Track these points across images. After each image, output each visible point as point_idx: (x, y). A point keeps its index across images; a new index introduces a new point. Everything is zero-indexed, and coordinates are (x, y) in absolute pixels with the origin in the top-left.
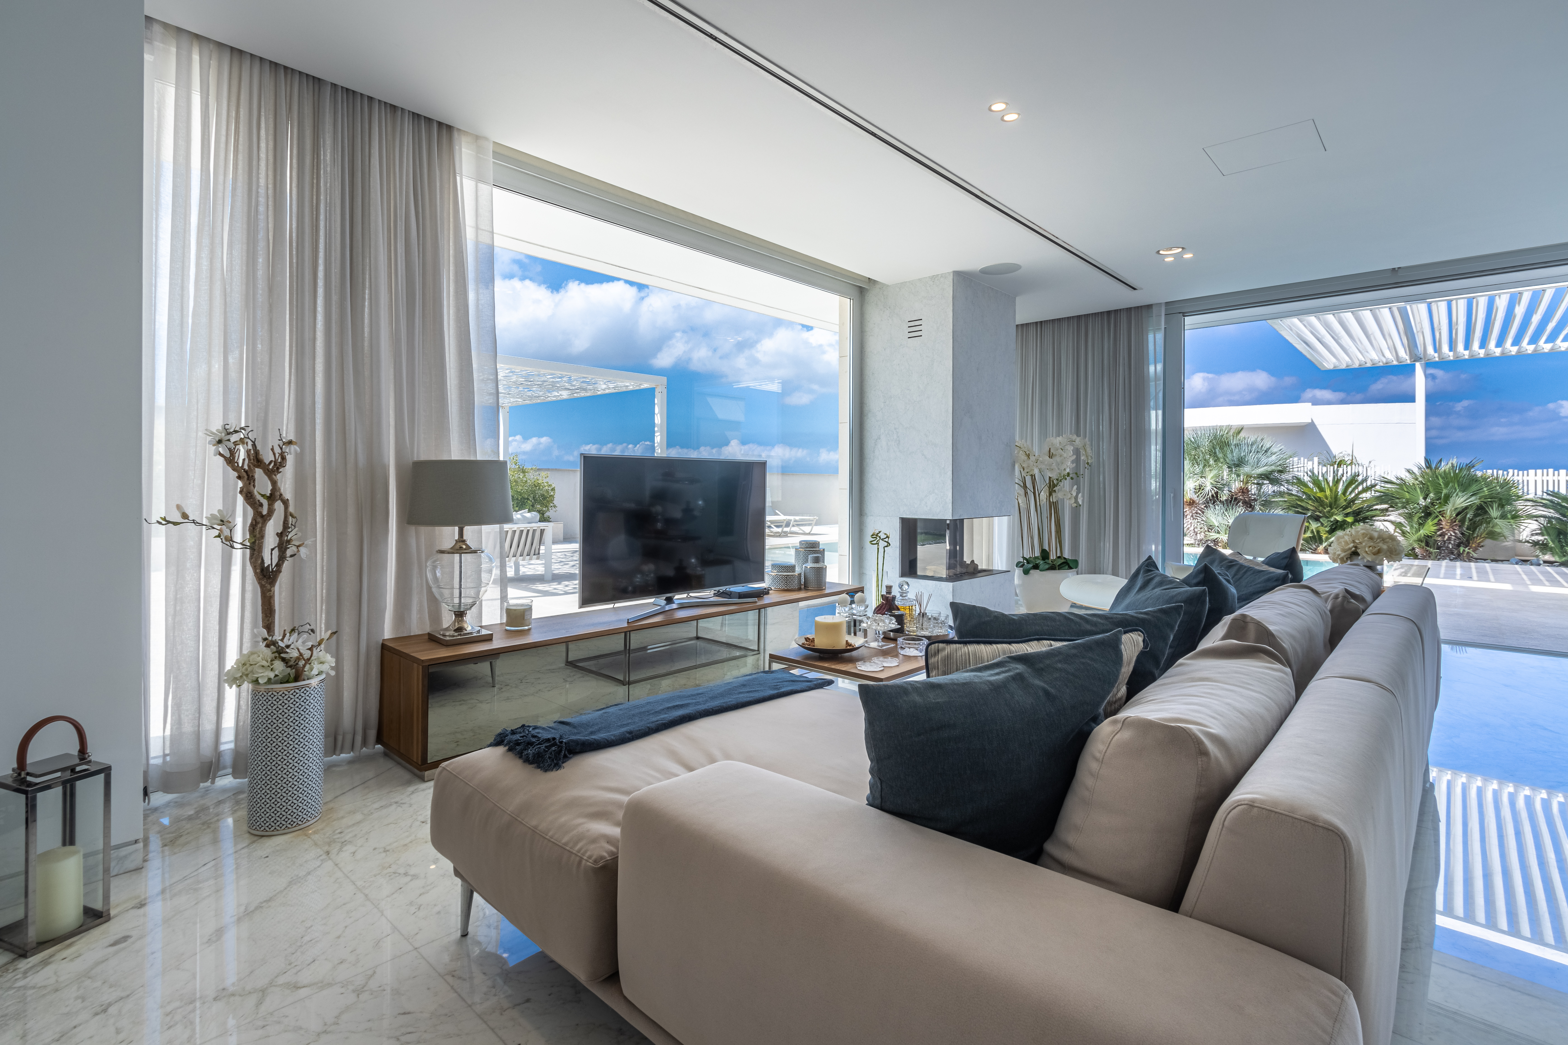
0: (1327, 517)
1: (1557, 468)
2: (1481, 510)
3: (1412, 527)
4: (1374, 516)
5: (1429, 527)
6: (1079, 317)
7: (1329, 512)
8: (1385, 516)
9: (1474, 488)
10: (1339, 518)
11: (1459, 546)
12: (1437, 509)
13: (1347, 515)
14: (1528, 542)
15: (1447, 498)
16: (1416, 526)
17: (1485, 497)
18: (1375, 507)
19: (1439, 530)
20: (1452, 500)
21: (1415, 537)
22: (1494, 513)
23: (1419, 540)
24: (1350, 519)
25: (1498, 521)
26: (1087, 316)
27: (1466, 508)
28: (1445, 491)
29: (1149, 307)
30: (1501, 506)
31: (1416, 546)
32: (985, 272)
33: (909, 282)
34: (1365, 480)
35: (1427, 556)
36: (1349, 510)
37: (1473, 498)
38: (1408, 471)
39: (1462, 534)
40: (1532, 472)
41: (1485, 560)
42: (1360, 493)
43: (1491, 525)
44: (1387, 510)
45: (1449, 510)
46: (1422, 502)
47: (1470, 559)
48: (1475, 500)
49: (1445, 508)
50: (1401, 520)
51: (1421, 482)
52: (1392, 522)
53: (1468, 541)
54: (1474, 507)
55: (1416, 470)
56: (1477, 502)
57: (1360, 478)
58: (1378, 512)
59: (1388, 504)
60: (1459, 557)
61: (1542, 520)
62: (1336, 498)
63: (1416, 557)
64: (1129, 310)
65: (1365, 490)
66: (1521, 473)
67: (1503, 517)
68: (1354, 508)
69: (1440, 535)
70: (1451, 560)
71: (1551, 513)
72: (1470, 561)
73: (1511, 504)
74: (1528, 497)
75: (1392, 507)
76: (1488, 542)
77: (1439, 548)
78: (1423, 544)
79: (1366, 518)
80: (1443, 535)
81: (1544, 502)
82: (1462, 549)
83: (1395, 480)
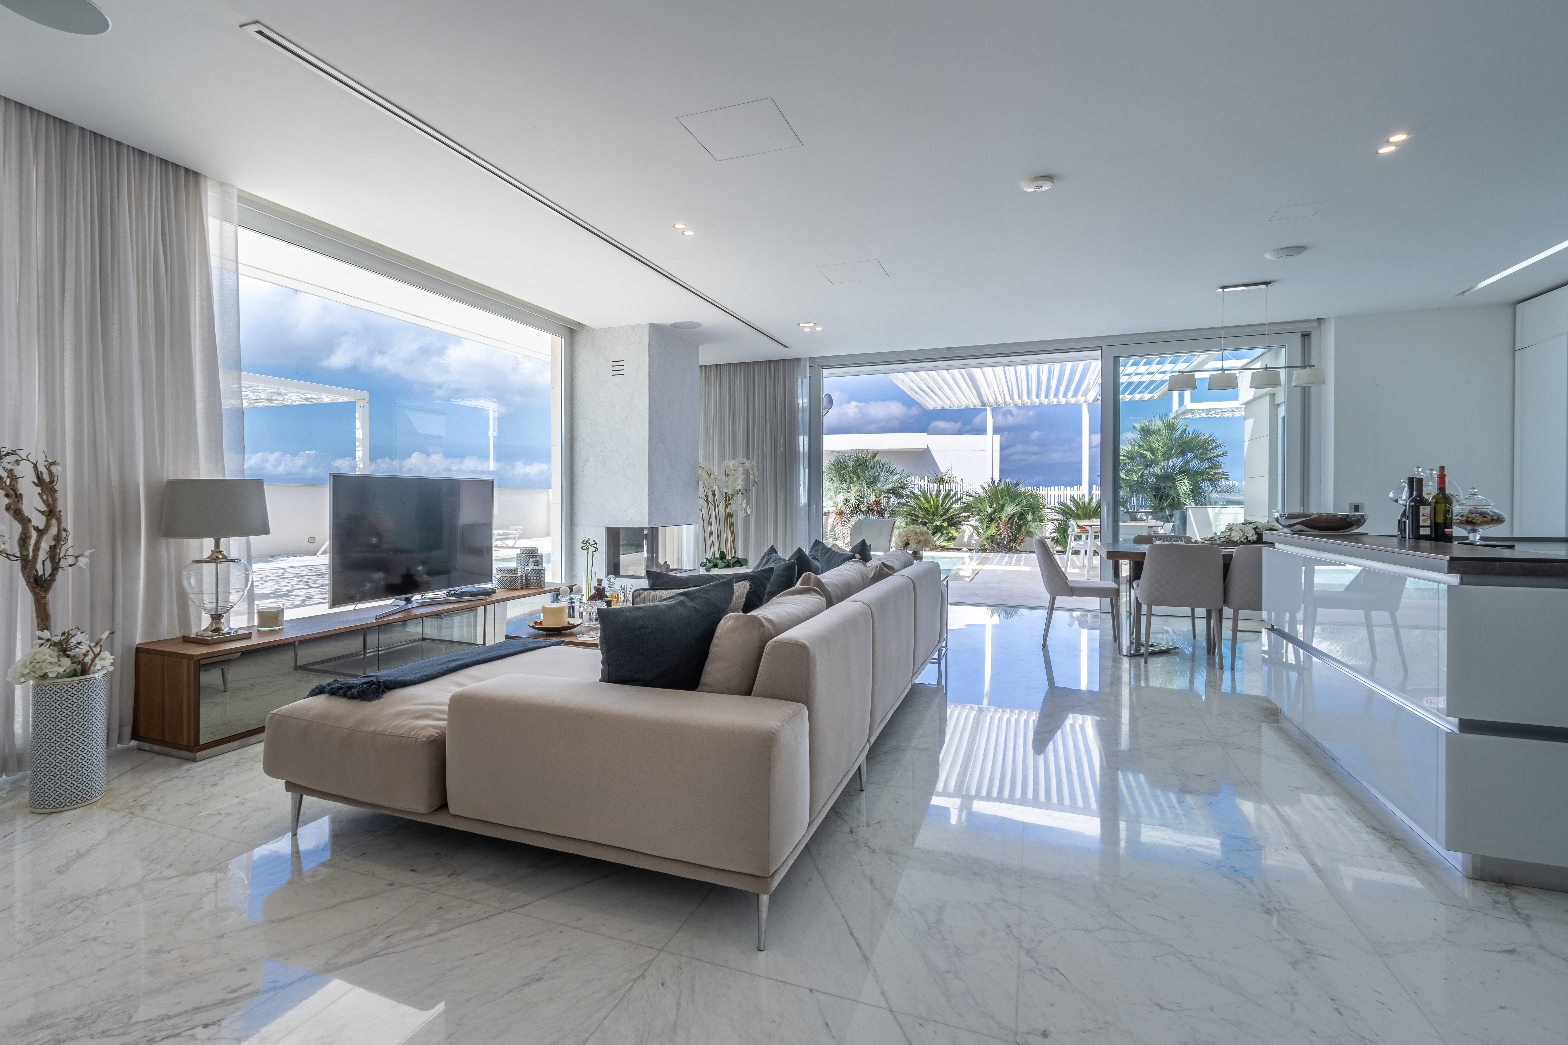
0: (931, 523)
1: (1065, 486)
2: (1022, 516)
3: (983, 529)
4: (961, 522)
5: (993, 530)
6: (748, 363)
7: (932, 519)
8: (968, 521)
9: (1018, 500)
10: (938, 523)
11: (1010, 542)
12: (996, 516)
13: (944, 521)
14: (1049, 538)
15: (1003, 506)
16: (985, 528)
17: (1024, 506)
18: (961, 515)
19: (998, 531)
20: (1005, 508)
21: (984, 537)
22: (1029, 517)
23: (987, 539)
24: (945, 524)
25: (1031, 523)
26: (755, 362)
27: (1014, 514)
28: (1001, 502)
29: (798, 360)
30: (1033, 513)
31: (985, 543)
32: (674, 326)
33: (613, 328)
34: (955, 494)
35: (993, 550)
36: (945, 517)
37: (1017, 507)
38: (982, 487)
39: (1012, 533)
40: (1052, 488)
41: (1026, 552)
42: (952, 504)
43: (1028, 526)
44: (968, 517)
45: (1004, 515)
46: (989, 510)
47: (1017, 551)
48: (1018, 509)
49: (1001, 515)
50: (977, 524)
51: (988, 495)
52: (972, 526)
53: (1015, 538)
54: (1018, 514)
55: (986, 487)
56: (1020, 510)
57: (952, 493)
58: (963, 518)
59: (970, 512)
60: (1010, 550)
61: (1055, 522)
62: (937, 508)
63: (985, 551)
64: (784, 361)
65: (956, 501)
66: (1046, 488)
67: (1034, 520)
68: (949, 514)
69: (999, 535)
70: (1006, 552)
71: (1061, 517)
72: (1016, 553)
73: (1039, 511)
74: (1049, 506)
75: (972, 514)
76: (1027, 538)
77: (999, 544)
78: (990, 542)
79: (956, 523)
80: (1000, 534)
81: (1057, 509)
82: (1011, 544)
83: (974, 494)
